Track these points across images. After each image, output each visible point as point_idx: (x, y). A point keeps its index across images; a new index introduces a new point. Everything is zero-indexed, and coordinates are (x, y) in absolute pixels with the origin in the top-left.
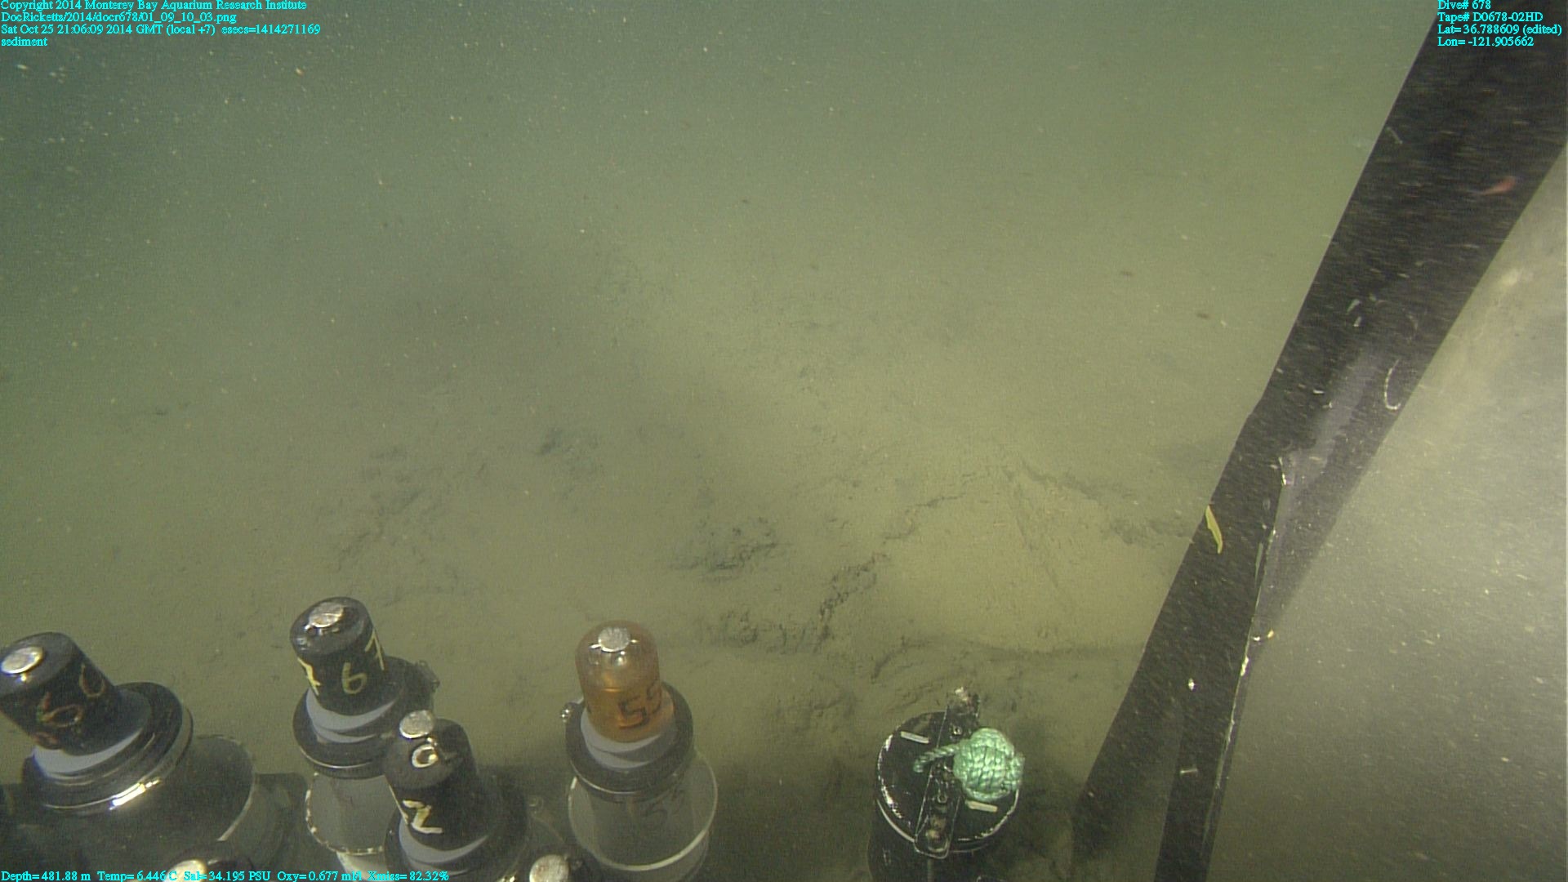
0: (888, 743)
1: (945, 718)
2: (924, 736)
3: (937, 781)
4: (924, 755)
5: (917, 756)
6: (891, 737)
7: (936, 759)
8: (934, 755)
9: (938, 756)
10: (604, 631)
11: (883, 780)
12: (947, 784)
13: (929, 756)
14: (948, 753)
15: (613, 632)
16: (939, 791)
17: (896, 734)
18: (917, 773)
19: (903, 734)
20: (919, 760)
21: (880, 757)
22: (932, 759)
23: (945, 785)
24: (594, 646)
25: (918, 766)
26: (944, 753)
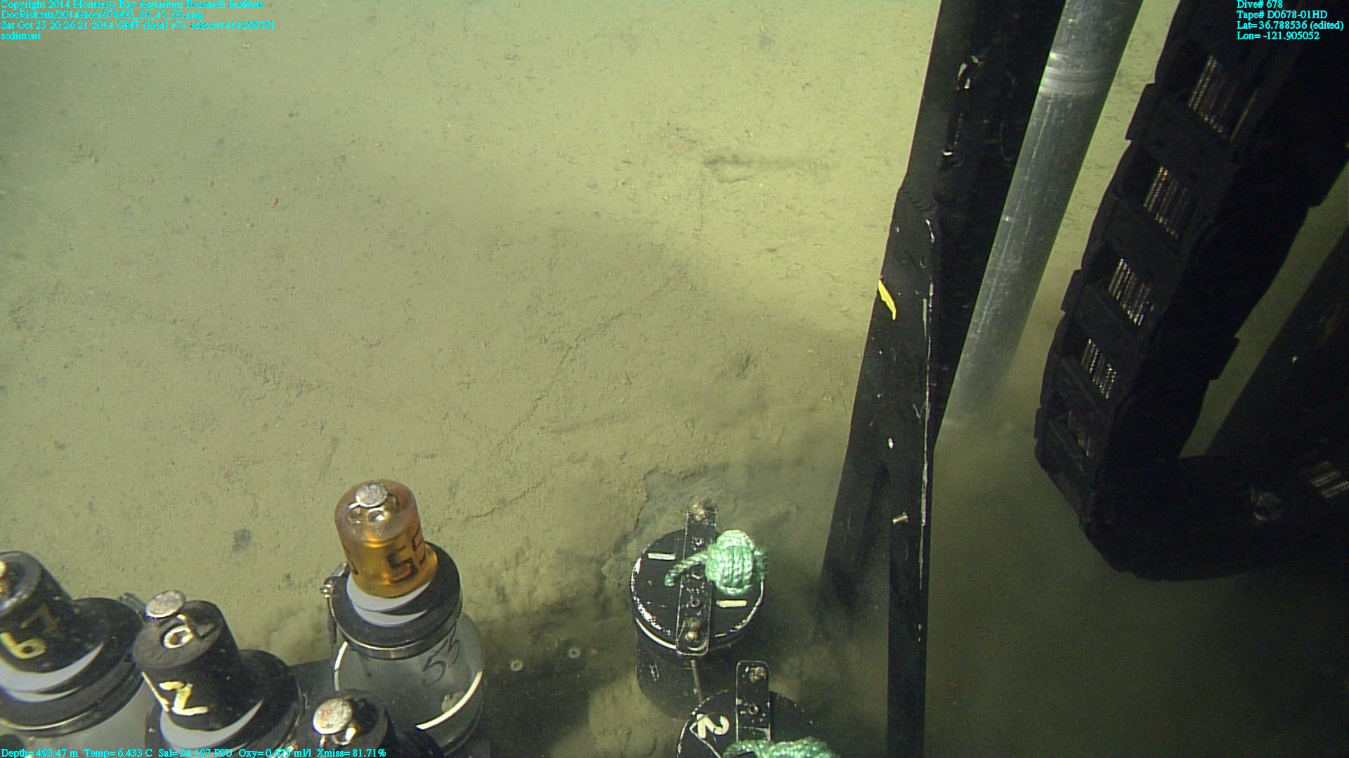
0: (637, 567)
1: (686, 533)
2: (670, 553)
3: (688, 589)
4: (672, 569)
5: (667, 572)
6: (640, 560)
7: (685, 569)
8: (682, 567)
9: (685, 567)
10: (360, 490)
11: (638, 600)
12: (697, 590)
13: (677, 568)
14: (695, 562)
15: (369, 489)
16: (692, 598)
17: (645, 557)
18: (668, 587)
19: (651, 556)
20: (670, 574)
21: (633, 580)
22: (681, 571)
23: (696, 591)
24: (352, 506)
25: (669, 581)
26: (691, 563)
